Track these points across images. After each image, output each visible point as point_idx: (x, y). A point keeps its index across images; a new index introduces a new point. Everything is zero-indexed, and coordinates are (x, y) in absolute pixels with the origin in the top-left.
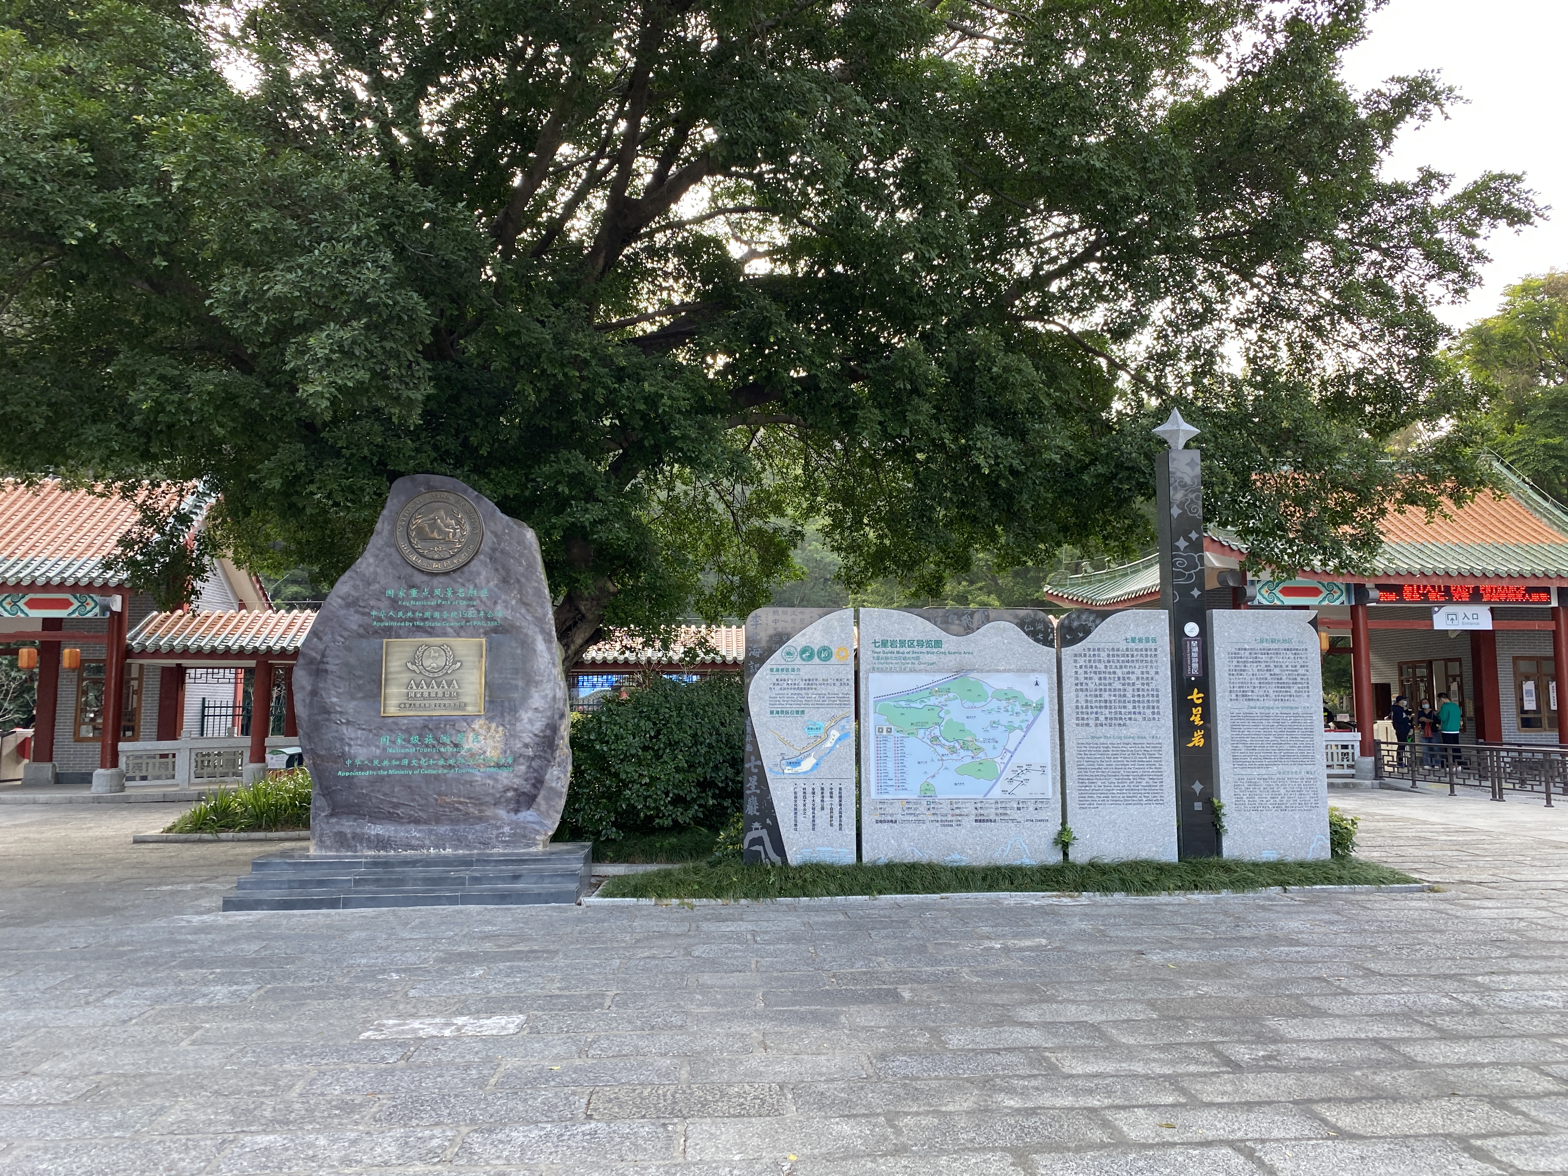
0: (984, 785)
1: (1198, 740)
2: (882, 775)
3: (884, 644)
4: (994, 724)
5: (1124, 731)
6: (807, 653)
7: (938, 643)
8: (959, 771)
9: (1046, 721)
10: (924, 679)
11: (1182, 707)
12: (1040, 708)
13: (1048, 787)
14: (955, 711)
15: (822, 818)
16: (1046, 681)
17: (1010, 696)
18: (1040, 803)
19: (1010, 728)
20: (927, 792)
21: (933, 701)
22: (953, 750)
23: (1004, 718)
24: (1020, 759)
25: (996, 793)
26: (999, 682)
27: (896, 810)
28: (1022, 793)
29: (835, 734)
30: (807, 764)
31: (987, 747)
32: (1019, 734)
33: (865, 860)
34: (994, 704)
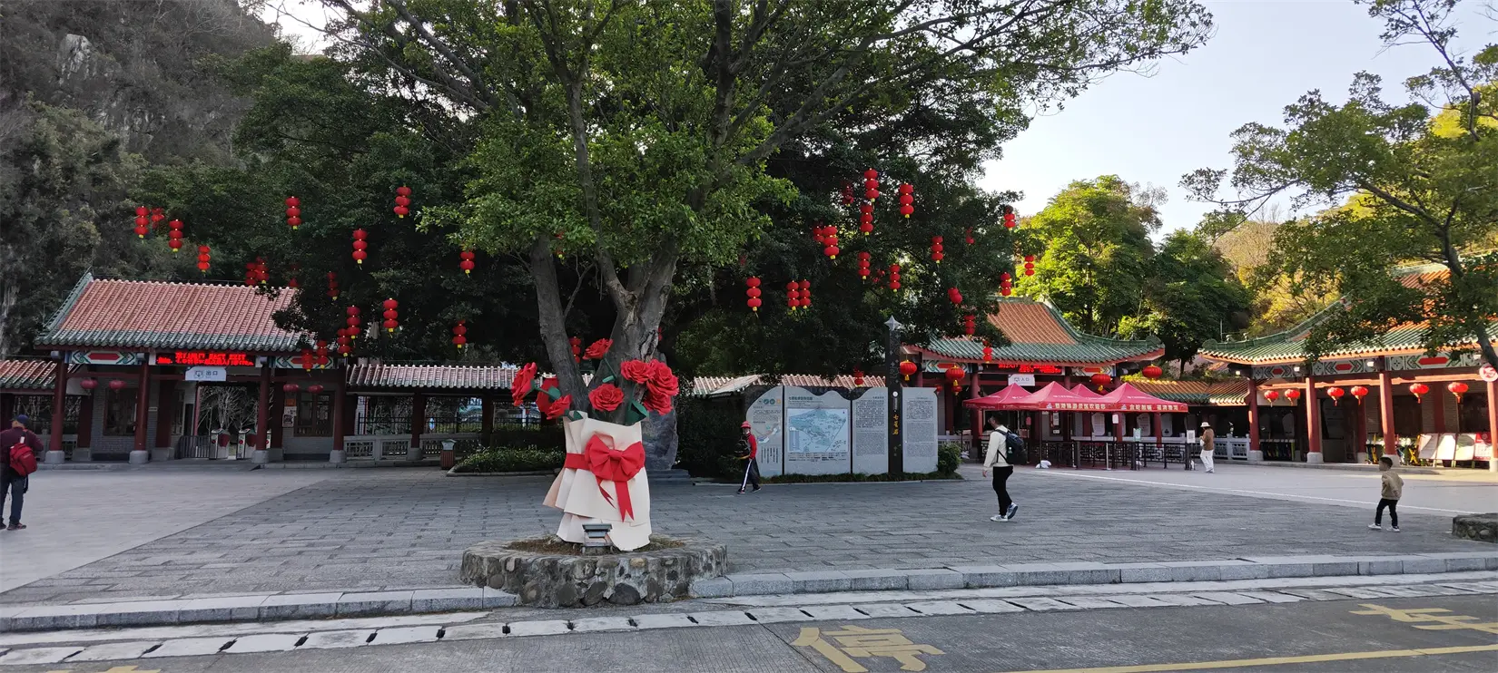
0: (825, 447)
1: (896, 432)
2: (791, 444)
3: (793, 398)
4: (829, 427)
5: (872, 429)
6: (766, 402)
7: (811, 398)
8: (817, 443)
9: (847, 425)
10: (806, 411)
11: (891, 421)
12: (845, 421)
13: (846, 448)
14: (817, 422)
15: (771, 458)
16: (847, 411)
17: (835, 417)
18: (844, 453)
19: (834, 428)
20: (806, 449)
21: (809, 418)
22: (815, 436)
23: (832, 425)
24: (837, 439)
25: (829, 450)
26: (829, 412)
27: (796, 457)
28: (838, 450)
29: (775, 430)
30: (766, 441)
31: (827, 434)
32: (837, 430)
33: (785, 473)
34: (830, 420)
